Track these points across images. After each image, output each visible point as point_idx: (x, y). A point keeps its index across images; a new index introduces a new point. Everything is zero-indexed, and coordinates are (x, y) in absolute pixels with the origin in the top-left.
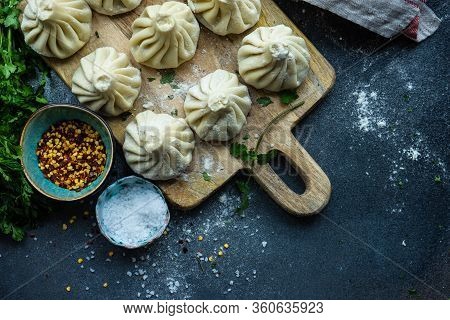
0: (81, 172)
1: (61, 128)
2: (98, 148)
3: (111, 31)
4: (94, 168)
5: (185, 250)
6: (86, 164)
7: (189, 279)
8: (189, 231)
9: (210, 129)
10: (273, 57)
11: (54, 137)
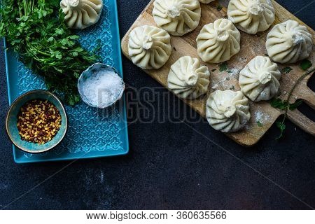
9: (259, 94)
10: (294, 43)
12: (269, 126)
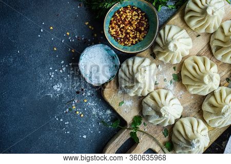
0: (120, 32)
1: (144, 18)
2: (134, 41)
3: (201, 43)
4: (122, 40)
5: (78, 93)
6: (124, 35)
7: (61, 96)
8: (89, 94)
9: (149, 106)
10: (192, 140)
11: (138, 15)
12: (118, 112)
